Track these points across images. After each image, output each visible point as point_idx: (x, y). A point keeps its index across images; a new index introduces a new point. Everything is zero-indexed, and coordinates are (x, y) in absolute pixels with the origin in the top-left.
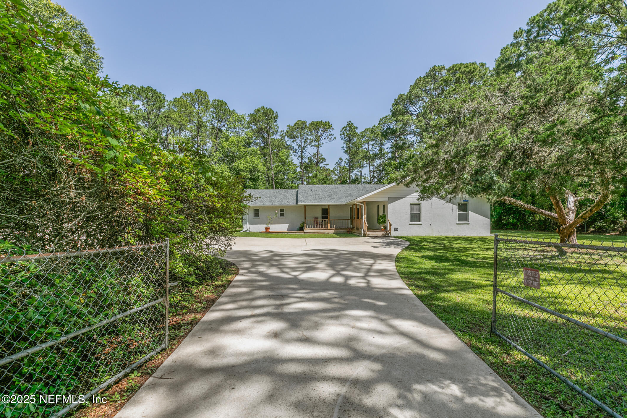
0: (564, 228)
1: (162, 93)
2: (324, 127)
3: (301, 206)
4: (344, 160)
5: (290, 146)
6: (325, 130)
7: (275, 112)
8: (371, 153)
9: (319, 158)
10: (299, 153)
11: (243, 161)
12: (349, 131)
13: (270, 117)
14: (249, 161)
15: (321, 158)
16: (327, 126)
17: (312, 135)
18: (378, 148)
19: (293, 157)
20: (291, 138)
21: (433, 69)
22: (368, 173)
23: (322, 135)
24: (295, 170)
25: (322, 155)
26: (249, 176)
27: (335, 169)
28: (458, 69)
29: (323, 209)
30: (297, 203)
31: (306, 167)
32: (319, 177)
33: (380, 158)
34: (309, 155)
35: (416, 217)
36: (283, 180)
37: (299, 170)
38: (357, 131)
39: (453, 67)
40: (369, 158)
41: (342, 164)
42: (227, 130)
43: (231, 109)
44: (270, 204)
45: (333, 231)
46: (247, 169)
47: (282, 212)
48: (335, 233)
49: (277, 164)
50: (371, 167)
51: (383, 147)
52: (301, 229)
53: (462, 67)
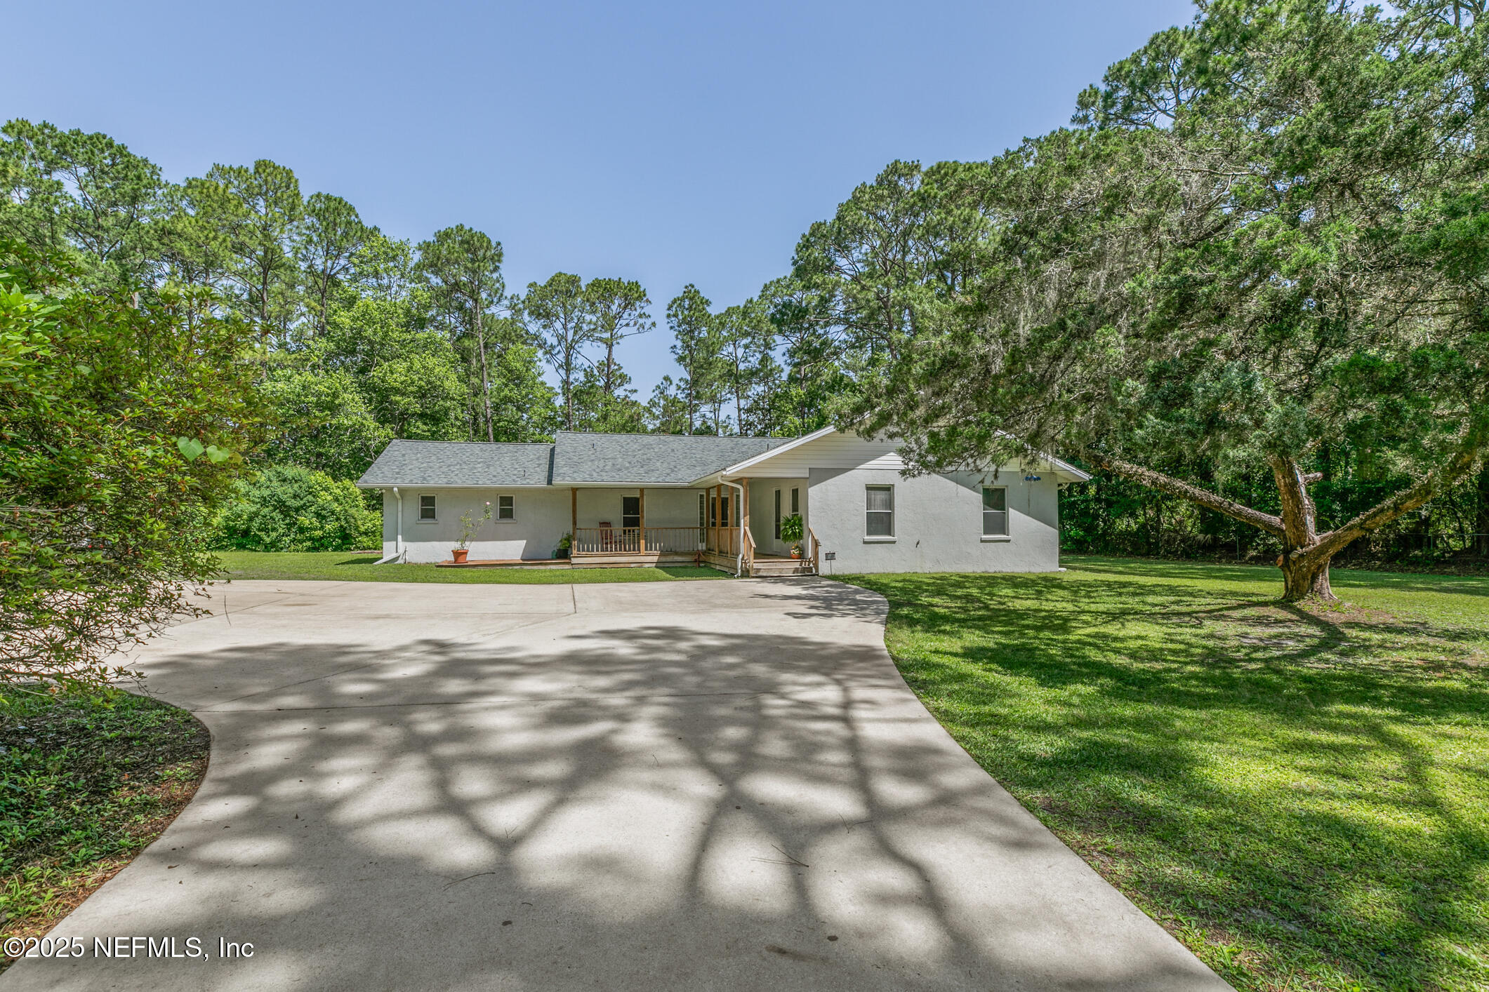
0: (1302, 556)
1: (152, 162)
2: (626, 296)
3: (562, 490)
4: (676, 381)
5: (536, 337)
6: (628, 304)
7: (494, 244)
8: (742, 367)
9: (611, 374)
10: (561, 357)
11: (401, 366)
12: (690, 308)
13: (481, 253)
14: (417, 365)
15: (618, 373)
16: (632, 294)
17: (594, 312)
18: (759, 356)
19: (543, 364)
20: (539, 316)
21: (894, 169)
22: (734, 414)
23: (619, 316)
24: (549, 400)
25: (620, 368)
26: (417, 408)
27: (653, 404)
28: (950, 171)
29: (625, 499)
30: (550, 482)
31: (580, 396)
32: (612, 419)
33: (764, 380)
34: (586, 364)
35: (881, 523)
36: (516, 422)
37: (559, 401)
38: (710, 310)
39: (939, 166)
40: (737, 379)
41: (672, 391)
42: (354, 279)
43: (368, 224)
44: (469, 483)
45: (655, 559)
46: (411, 389)
47: (506, 507)
48: (659, 565)
49: (498, 382)
50: (743, 402)
51: (770, 353)
52: (563, 554)
53: (960, 169)
